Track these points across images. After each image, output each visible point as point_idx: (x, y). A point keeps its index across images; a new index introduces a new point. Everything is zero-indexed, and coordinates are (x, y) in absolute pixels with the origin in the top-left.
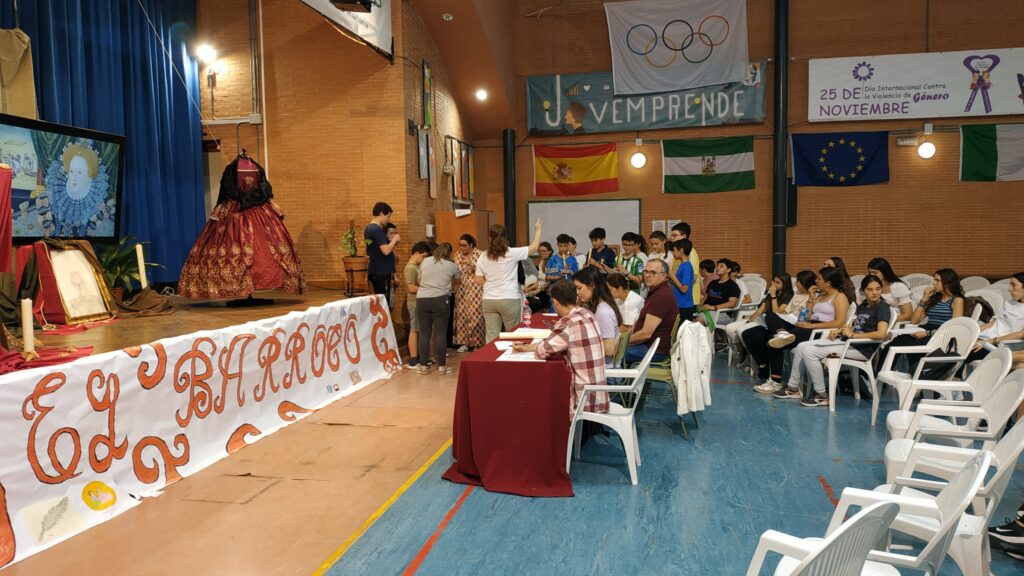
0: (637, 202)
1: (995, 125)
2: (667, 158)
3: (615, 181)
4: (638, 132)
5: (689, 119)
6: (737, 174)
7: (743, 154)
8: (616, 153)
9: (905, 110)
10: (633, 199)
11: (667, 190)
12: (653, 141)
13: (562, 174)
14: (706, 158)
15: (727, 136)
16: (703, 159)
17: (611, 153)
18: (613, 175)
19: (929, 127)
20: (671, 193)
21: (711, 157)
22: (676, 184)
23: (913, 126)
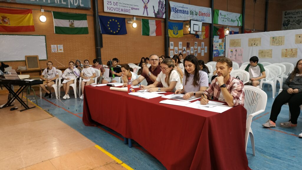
0: (44, 37)
1: (148, 20)
2: (55, 19)
3: (33, 27)
4: (41, 6)
5: (63, 4)
6: (82, 28)
7: (84, 21)
8: (32, 14)
9: (130, 12)
10: (42, 35)
11: (57, 33)
12: (48, 11)
13: (5, 21)
14: (71, 21)
15: (77, 13)
16: (69, 21)
17: (29, 14)
18: (31, 24)
19: (135, 18)
20: (58, 33)
21: (72, 21)
22: (60, 30)
23: (131, 17)
